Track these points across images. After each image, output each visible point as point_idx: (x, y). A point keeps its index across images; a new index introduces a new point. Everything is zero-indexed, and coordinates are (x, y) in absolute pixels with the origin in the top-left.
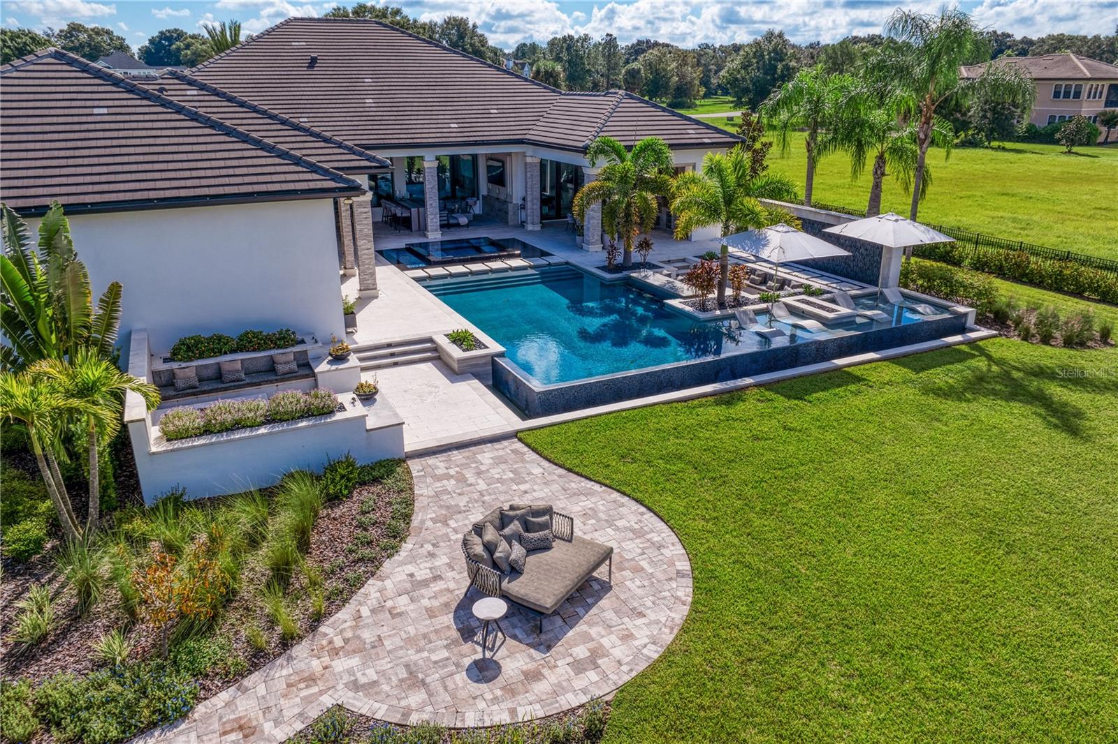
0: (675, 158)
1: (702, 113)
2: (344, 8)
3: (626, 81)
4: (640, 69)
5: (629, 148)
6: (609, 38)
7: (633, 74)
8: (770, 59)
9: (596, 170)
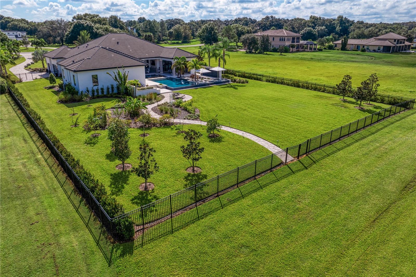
0: (187, 59)
1: (192, 45)
2: (81, 14)
3: (169, 35)
4: (173, 31)
5: (180, 58)
6: (161, 21)
7: (171, 33)
8: (210, 30)
9: (174, 62)
